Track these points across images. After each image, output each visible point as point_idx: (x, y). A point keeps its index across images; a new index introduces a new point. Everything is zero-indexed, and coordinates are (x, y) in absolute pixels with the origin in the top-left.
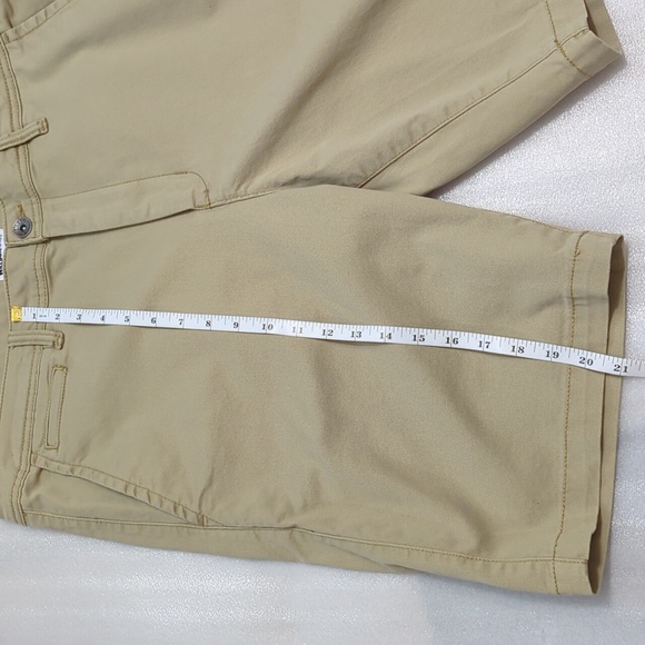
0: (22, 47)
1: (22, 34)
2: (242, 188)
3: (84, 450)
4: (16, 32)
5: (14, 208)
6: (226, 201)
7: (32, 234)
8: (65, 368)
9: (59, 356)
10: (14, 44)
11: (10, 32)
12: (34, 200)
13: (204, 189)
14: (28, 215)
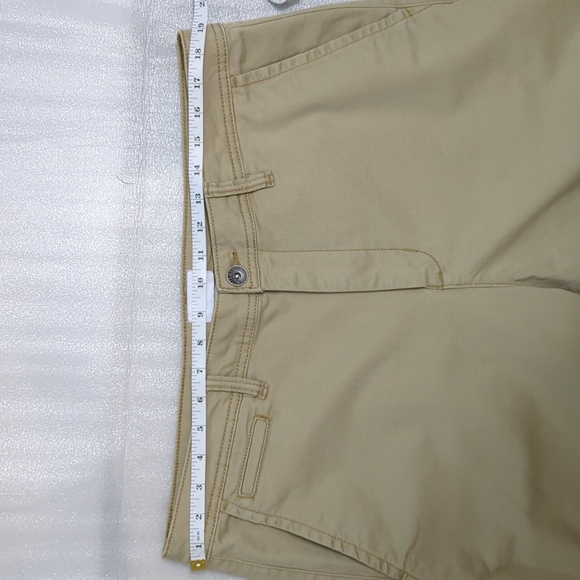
0: (248, 94)
1: (251, 80)
2: (478, 276)
3: (281, 500)
4: (246, 78)
5: (229, 255)
6: (460, 286)
7: (248, 284)
8: (267, 418)
9: (261, 406)
10: (242, 89)
11: (240, 78)
12: (251, 250)
13: (437, 271)
14: (243, 263)
